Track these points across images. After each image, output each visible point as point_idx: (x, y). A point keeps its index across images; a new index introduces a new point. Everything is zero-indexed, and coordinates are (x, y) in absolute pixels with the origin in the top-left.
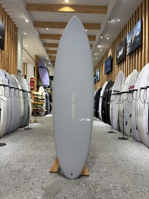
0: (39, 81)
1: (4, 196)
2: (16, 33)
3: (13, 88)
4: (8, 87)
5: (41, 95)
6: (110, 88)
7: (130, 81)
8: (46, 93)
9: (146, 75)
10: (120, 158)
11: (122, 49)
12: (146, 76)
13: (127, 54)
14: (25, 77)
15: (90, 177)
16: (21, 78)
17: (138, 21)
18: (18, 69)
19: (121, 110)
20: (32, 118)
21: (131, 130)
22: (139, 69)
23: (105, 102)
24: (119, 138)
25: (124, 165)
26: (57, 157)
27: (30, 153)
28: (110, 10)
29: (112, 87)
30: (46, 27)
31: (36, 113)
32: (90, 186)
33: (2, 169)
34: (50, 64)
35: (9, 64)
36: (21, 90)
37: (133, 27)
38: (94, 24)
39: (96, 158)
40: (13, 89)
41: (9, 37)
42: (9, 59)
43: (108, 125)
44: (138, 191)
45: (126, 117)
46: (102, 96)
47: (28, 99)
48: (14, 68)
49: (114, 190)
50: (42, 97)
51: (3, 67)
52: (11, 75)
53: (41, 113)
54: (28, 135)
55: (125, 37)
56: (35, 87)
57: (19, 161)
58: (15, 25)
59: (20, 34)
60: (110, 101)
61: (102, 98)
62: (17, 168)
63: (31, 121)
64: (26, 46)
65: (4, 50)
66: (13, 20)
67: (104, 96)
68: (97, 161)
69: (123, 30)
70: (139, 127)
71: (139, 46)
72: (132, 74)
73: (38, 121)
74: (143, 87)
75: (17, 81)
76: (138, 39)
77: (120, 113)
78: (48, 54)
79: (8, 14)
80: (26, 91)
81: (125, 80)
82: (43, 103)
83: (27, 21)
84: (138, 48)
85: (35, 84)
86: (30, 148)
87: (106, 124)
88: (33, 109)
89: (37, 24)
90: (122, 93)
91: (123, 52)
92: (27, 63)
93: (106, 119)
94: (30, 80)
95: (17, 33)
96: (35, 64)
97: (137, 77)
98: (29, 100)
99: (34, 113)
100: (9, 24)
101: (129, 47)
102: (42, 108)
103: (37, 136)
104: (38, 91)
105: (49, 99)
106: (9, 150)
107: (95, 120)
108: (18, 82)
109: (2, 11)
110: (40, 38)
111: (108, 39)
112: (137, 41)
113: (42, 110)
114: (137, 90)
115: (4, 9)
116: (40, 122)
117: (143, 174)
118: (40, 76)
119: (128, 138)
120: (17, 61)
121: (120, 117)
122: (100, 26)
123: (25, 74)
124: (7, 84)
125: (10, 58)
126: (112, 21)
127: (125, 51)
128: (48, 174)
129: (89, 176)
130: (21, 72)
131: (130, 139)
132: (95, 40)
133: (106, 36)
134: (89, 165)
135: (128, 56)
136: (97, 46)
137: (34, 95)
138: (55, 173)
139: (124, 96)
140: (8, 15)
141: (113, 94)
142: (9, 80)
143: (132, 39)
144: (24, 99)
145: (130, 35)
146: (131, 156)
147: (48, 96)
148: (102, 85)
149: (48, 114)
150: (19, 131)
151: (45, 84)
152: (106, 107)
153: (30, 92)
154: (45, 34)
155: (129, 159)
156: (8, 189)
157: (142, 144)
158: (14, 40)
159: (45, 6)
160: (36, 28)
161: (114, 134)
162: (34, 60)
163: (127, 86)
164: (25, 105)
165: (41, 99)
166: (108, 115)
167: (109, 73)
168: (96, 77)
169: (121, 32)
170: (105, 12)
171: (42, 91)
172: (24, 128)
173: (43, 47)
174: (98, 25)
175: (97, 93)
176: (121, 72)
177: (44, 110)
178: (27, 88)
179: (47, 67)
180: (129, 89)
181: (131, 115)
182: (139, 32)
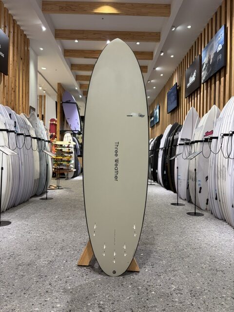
0: (64, 125)
1: (5, 303)
2: (26, 48)
3: (22, 134)
4: (14, 133)
5: (66, 146)
6: (175, 134)
7: (206, 123)
8: (75, 144)
9: (231, 114)
10: (188, 245)
11: (195, 73)
12: (231, 116)
13: (202, 81)
14: (43, 118)
15: (140, 274)
16: (35, 119)
17: (220, 27)
18: (30, 105)
19: (192, 169)
20: (53, 182)
21: (208, 200)
22: (222, 104)
23: (168, 156)
24: (189, 213)
25: (195, 255)
27: (48, 237)
28: (175, 10)
29: (178, 134)
30: (74, 39)
31: (60, 174)
32: (140, 288)
33: (4, 261)
34: (81, 96)
35: (15, 97)
36: (34, 138)
37: (212, 38)
38: (150, 33)
39: (151, 244)
40: (21, 137)
41: (15, 54)
42: (15, 89)
43: (172, 193)
44: (216, 296)
45: (199, 181)
46: (163, 147)
47: (45, 151)
48: (24, 103)
49: (177, 294)
50: (69, 150)
51: (7, 102)
52: (19, 114)
53: (67, 175)
54: (45, 209)
55: (200, 54)
56: (58, 133)
57: (30, 249)
58: (25, 35)
59: (33, 49)
60: (174, 154)
61: (162, 151)
62: (27, 260)
63: (50, 186)
64: (42, 68)
65: (7, 75)
66: (22, 28)
67: (165, 147)
68: (152, 248)
69: (195, 42)
70: (220, 196)
71: (222, 68)
72: (209, 112)
73: (62, 187)
74: (227, 133)
75: (29, 123)
76: (220, 57)
77: (190, 174)
78: (78, 81)
79: (14, 18)
80: (44, 140)
81: (199, 121)
82: (71, 159)
83: (44, 29)
84: (219, 71)
85: (58, 128)
86: (48, 229)
87: (168, 191)
89: (59, 34)
90: (193, 142)
91: (196, 77)
92: (45, 96)
93: (169, 183)
94: (49, 122)
95: (30, 49)
96: (58, 98)
97: (218, 117)
99: (57, 173)
100: (16, 34)
101: (205, 69)
102: (68, 166)
103: (60, 209)
104: (62, 140)
106: (15, 231)
107: (151, 184)
108: (31, 125)
109: (5, 12)
110: (65, 55)
111: (172, 56)
113: (69, 170)
114: (217, 138)
115: (8, 11)
116: (65, 188)
117: (224, 269)
118: (66, 116)
119: (203, 213)
120: (28, 93)
121: (190, 181)
122: (160, 36)
123: (43, 114)
124: (13, 129)
125: (18, 88)
126: (179, 28)
127: (199, 77)
128: (74, 268)
129: (139, 272)
130: (35, 109)
131: (206, 214)
132: (152, 59)
133: (169, 51)
134: (140, 255)
135: (203, 84)
136: (154, 68)
137: (56, 145)
138: (85, 268)
139: (197, 147)
140: (14, 20)
141: (180, 144)
142: (15, 122)
143: (210, 56)
144: (39, 152)
145: (207, 51)
146: (206, 241)
147: (79, 148)
148: (163, 130)
149: (78, 175)
150: (32, 202)
151: (73, 129)
152: (168, 165)
153: (49, 142)
154: (72, 50)
155: (203, 245)
156: (12, 292)
157: (225, 223)
158: (24, 60)
159: (72, 5)
160: (57, 40)
161: (181, 207)
162: (56, 91)
163: (202, 131)
164: (41, 161)
165: (67, 153)
166: (171, 174)
167: (173, 111)
168: (154, 117)
169: (193, 46)
170: (168, 14)
171: (68, 140)
172: (40, 198)
173: (70, 70)
174: (157, 34)
175: (155, 143)
176: (192, 110)
177: (72, 169)
178: (45, 135)
179: (75, 101)
180: (204, 136)
181: (207, 178)
182: (221, 46)
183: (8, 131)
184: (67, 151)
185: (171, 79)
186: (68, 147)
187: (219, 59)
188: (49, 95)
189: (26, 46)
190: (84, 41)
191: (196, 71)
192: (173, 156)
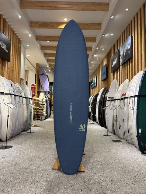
0: (39, 88)
1: (17, 187)
2: (19, 45)
3: (18, 96)
4: (13, 96)
5: (41, 100)
6: (105, 94)
7: (122, 89)
8: (46, 99)
10: (112, 158)
11: (116, 60)
12: (134, 86)
13: (120, 65)
14: (27, 83)
16: (24, 86)
17: (129, 36)
18: (21, 77)
19: (115, 115)
20: (34, 123)
21: (124, 133)
23: (102, 107)
24: (113, 141)
25: (115, 164)
27: (34, 154)
28: (104, 26)
29: (107, 94)
30: (47, 41)
31: (38, 117)
32: (85, 179)
33: (12, 167)
34: (50, 71)
35: (13, 74)
36: (24, 97)
37: (125, 41)
38: (90, 38)
39: (91, 158)
40: (17, 97)
41: (14, 49)
42: (13, 69)
43: (104, 128)
45: (119, 122)
47: (30, 105)
48: (18, 77)
49: (104, 182)
50: (43, 103)
51: (9, 77)
52: (15, 83)
53: (41, 118)
54: (30, 139)
55: (118, 49)
56: (36, 93)
58: (19, 39)
59: (23, 46)
61: (98, 104)
62: (25, 166)
63: (32, 125)
64: (28, 56)
65: (9, 62)
66: (17, 35)
67: (100, 102)
68: (92, 160)
69: (116, 42)
70: (130, 131)
71: (130, 58)
72: (124, 82)
73: (39, 125)
74: (132, 96)
75: (21, 89)
76: (129, 52)
77: (114, 118)
78: (48, 63)
79: (13, 30)
80: (29, 98)
81: (119, 87)
82: (44, 108)
83: (30, 35)
84: (129, 60)
85: (36, 90)
86: (33, 150)
87: (102, 127)
88: (34, 114)
89: (38, 38)
90: (115, 100)
91: (117, 62)
92: (28, 71)
93: (103, 123)
94: (31, 86)
95: (21, 45)
96: (36, 72)
97: (128, 86)
98: (32, 106)
99: (35, 117)
100: (14, 39)
101: (121, 58)
102: (42, 113)
103: (39, 139)
104: (38, 97)
105: (49, 104)
106: (16, 151)
107: (92, 123)
109: (9, 27)
110: (41, 49)
111: (103, 49)
113: (42, 115)
114: (128, 98)
115: (10, 26)
116: (41, 126)
117: (130, 170)
118: (41, 82)
119: (121, 140)
120: (20, 71)
121: (114, 122)
122: (96, 39)
123: (27, 81)
124: (13, 93)
126: (106, 35)
127: (118, 62)
128: (51, 170)
129: (85, 172)
130: (23, 79)
131: (123, 141)
132: (91, 51)
133: (101, 47)
135: (121, 66)
136: (93, 56)
137: (35, 100)
138: (56, 170)
139: (117, 103)
140: (13, 31)
141: (108, 100)
142: (14, 89)
143: (124, 51)
144: (27, 105)
145: (122, 48)
146: (122, 156)
147: (48, 101)
148: (99, 91)
149: (48, 118)
150: (22, 135)
151: (45, 90)
152: (102, 112)
153: (32, 99)
154: (46, 46)
155: (120, 158)
156: (19, 182)
157: (133, 146)
158: (18, 52)
159: (46, 24)
160: (38, 42)
161: (109, 137)
162: (35, 68)
163: (120, 94)
164: (28, 111)
165: (42, 105)
166: (104, 119)
167: (105, 80)
168: (93, 82)
169: (115, 44)
170: (100, 29)
171: (42, 97)
172: (27, 132)
173: (44, 57)
174: (94, 38)
175: (94, 98)
176: (115, 80)
177: (44, 114)
178: (29, 95)
179: (47, 74)
180: (121, 96)
181: (123, 120)
182: (129, 46)
183: (11, 94)
185: (103, 61)
186: (42, 101)
188: (31, 70)
190: (53, 42)
191: (116, 58)
192: (104, 107)
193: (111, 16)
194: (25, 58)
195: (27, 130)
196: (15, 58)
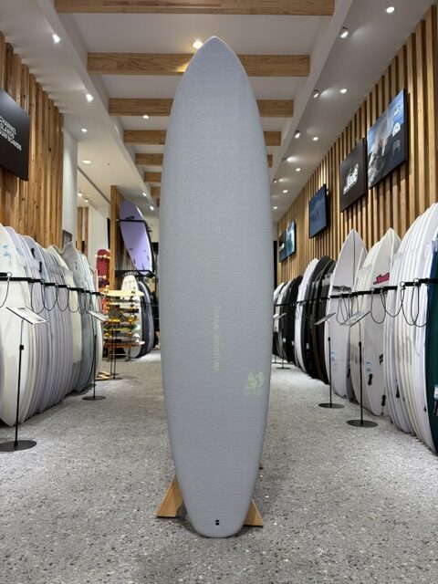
0: (122, 260)
1: (42, 580)
2: (58, 129)
3: (53, 284)
4: (39, 284)
5: (128, 299)
6: (323, 278)
7: (378, 260)
8: (142, 294)
9: (417, 247)
10: (348, 479)
11: (356, 170)
12: (417, 251)
13: (369, 185)
14: (84, 248)
15: (264, 530)
16: (73, 255)
17: (397, 93)
18: (63, 229)
19: (355, 342)
20: (104, 367)
21: (384, 397)
22: (404, 226)
23: (312, 318)
24: (351, 423)
25: (360, 498)
26: (176, 477)
27: (103, 467)
28: (317, 65)
29: (328, 277)
30: (143, 114)
31: (116, 350)
32: (264, 553)
33: (32, 512)
34: (152, 208)
35: (39, 217)
36: (73, 289)
37: (383, 110)
38: (275, 103)
39: (283, 478)
40: (52, 290)
41: (40, 142)
42: (39, 203)
43: (321, 383)
44: (391, 564)
45: (368, 363)
46: (303, 299)
47: (91, 312)
48: (54, 227)
49: (326, 562)
50: (132, 306)
51: (26, 226)
52: (45, 247)
53: (129, 352)
54: (93, 417)
55: (363, 136)
56: (112, 276)
57: (73, 489)
58: (56, 108)
59: (68, 131)
60: (324, 315)
61: (302, 307)
62: (71, 508)
63: (100, 373)
64: (85, 162)
65: (27, 179)
66: (50, 97)
67: (307, 301)
68: (285, 486)
69: (356, 115)
70: (404, 392)
71: (402, 163)
72: (382, 239)
73: (121, 375)
74: (411, 281)
75: (63, 263)
76: (398, 144)
77: (352, 350)
79: (38, 80)
80: (88, 292)
81: (365, 256)
82: (135, 323)
83: (90, 98)
84: (398, 169)
85: (113, 268)
86: (100, 453)
87: (315, 381)
88: (106, 341)
89: (116, 106)
90: (356, 294)
91: (358, 176)
92: (87, 209)
93: (315, 366)
94: (96, 256)
95: (63, 130)
96: (112, 212)
97: (395, 251)
98: (97, 315)
99: (110, 349)
100: (40, 108)
101: (373, 163)
102: (131, 336)
103: (120, 418)
104: (119, 288)
105: (150, 310)
106: (44, 459)
107: (283, 368)
108: (66, 266)
109: (23, 72)
110: (125, 141)
111: (316, 139)
112: (394, 148)
113: (131, 343)
114: (395, 288)
115: (28, 69)
116: (126, 377)
117: (407, 520)
118: (126, 244)
119: (376, 421)
120: (61, 208)
121: (353, 363)
122: (292, 107)
123: (83, 239)
124: (38, 277)
125: (42, 201)
126: (325, 94)
127: (363, 176)
128: (152, 522)
129: (262, 527)
130: (71, 235)
131: (382, 423)
132: (279, 144)
133: (310, 131)
134: (263, 497)
135: (371, 188)
136: (284, 159)
137: (108, 298)
138: (170, 521)
139: (362, 303)
140: (37, 84)
141: (332, 297)
142: (41, 263)
143: (381, 142)
144: (82, 314)
145: (375, 132)
146: (380, 472)
147: (149, 301)
148: (303, 268)
149: (149, 352)
150: (67, 405)
151: (140, 268)
152: (314, 333)
153: (98, 294)
154: (139, 131)
155: (375, 480)
156: (51, 561)
157: (414, 440)
158: (55, 151)
159: (139, 60)
160: (113, 117)
161: (337, 410)
162: (107, 200)
163: (370, 275)
164: (85, 331)
165: (129, 311)
166: (319, 356)
167: (321, 234)
168: (285, 243)
169: (351, 122)
170: (305, 72)
171: (130, 289)
172: (83, 396)
173: (133, 164)
174: (287, 104)
175: (288, 291)
176: (353, 234)
177: (137, 341)
178: (90, 283)
179: (143, 218)
180: (375, 283)
181: (381, 357)
182: (398, 125)
183: (30, 281)
184: (129, 307)
185: (315, 176)
186: (131, 301)
187: (397, 148)
188: (96, 207)
189: (58, 125)
190: (160, 117)
191: (357, 166)
192: (321, 318)
193: (341, 33)
194: (75, 168)
195: (83, 390)
196: (43, 168)
